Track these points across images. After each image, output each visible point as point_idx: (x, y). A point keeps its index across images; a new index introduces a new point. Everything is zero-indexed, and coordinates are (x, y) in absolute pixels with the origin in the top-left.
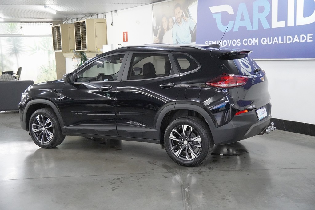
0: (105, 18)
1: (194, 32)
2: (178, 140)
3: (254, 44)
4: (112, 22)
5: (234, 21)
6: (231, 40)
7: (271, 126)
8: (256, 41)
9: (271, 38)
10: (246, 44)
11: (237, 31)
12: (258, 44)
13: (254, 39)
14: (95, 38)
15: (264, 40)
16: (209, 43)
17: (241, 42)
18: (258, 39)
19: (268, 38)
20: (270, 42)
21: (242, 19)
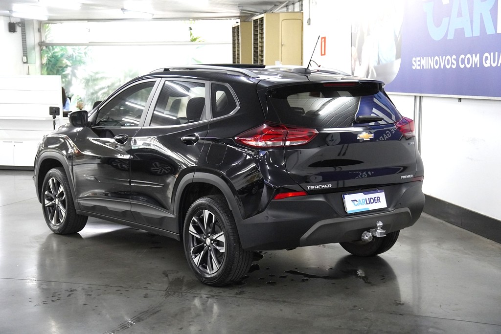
0: (302, 10)
1: (399, 38)
2: (198, 236)
3: (473, 66)
4: (308, 19)
5: (448, 18)
6: (444, 57)
7: (377, 228)
8: (476, 59)
9: (496, 53)
10: (464, 65)
11: (453, 38)
12: (478, 66)
13: (474, 55)
14: (280, 48)
15: (487, 58)
16: (417, 61)
17: (457, 60)
18: (478, 55)
19: (492, 54)
20: (494, 62)
21: (460, 14)
